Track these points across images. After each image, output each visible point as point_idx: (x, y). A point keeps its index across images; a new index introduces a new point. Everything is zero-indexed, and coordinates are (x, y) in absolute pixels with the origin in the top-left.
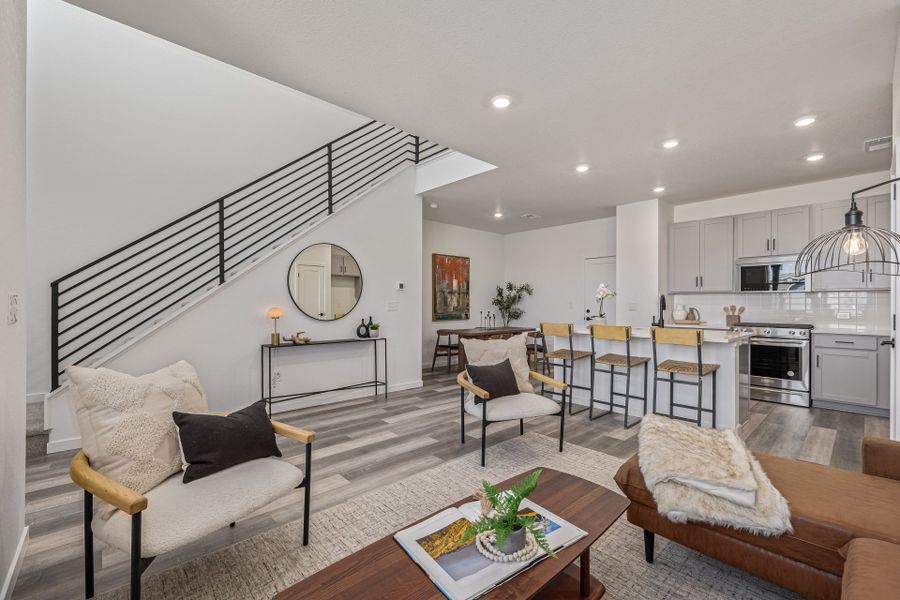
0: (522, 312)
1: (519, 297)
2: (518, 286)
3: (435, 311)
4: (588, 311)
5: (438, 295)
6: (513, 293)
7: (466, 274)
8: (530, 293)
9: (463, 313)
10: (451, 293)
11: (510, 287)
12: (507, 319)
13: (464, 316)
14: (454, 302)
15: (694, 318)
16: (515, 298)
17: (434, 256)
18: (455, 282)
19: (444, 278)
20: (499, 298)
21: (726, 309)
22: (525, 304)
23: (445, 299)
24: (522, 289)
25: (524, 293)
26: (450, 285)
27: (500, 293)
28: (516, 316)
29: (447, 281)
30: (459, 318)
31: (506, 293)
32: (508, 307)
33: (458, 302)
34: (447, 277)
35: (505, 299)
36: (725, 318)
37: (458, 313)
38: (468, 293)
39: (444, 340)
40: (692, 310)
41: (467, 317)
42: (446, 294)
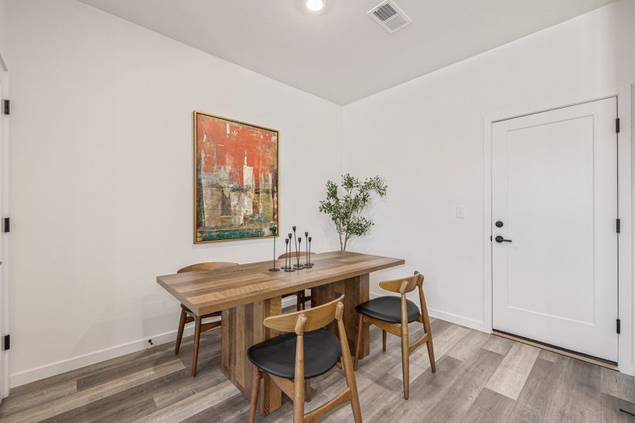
0: (369, 224)
1: (364, 199)
2: (362, 181)
3: (199, 224)
4: (499, 224)
5: (206, 192)
6: (354, 192)
7: (270, 156)
8: (382, 192)
9: (266, 225)
10: (240, 190)
11: (349, 183)
12: (343, 237)
13: (267, 231)
14: (244, 206)
16: (357, 200)
17: (197, 116)
18: (248, 172)
19: (222, 162)
20: (333, 202)
22: (375, 211)
24: (368, 186)
25: (373, 193)
26: (237, 176)
27: (333, 193)
28: (358, 229)
29: (229, 168)
30: (257, 235)
31: (342, 193)
32: (346, 216)
33: (255, 207)
34: (229, 159)
35: (342, 202)
37: (253, 227)
38: (275, 191)
41: (274, 233)
42: (226, 194)
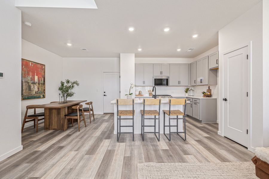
0: (73, 93)
1: (72, 87)
2: (72, 81)
3: (22, 94)
4: (105, 92)
5: (24, 84)
6: (70, 84)
7: (43, 73)
8: (78, 85)
9: (41, 94)
10: (34, 83)
11: (68, 82)
12: (65, 97)
13: (42, 96)
14: (35, 88)
15: (140, 94)
16: (70, 87)
17: (23, 60)
18: (36, 78)
19: (28, 74)
20: (62, 87)
21: (148, 91)
22: (75, 90)
23: (29, 87)
24: (74, 83)
25: (75, 85)
26: (33, 79)
27: (62, 84)
28: (71, 95)
29: (31, 76)
30: (39, 97)
31: (65, 84)
32: (66, 91)
33: (38, 89)
34: (30, 73)
35: (65, 88)
36: (148, 94)
37: (38, 95)
38: (44, 84)
39: (31, 112)
40: (140, 91)
41: (44, 97)
42: (30, 84)
